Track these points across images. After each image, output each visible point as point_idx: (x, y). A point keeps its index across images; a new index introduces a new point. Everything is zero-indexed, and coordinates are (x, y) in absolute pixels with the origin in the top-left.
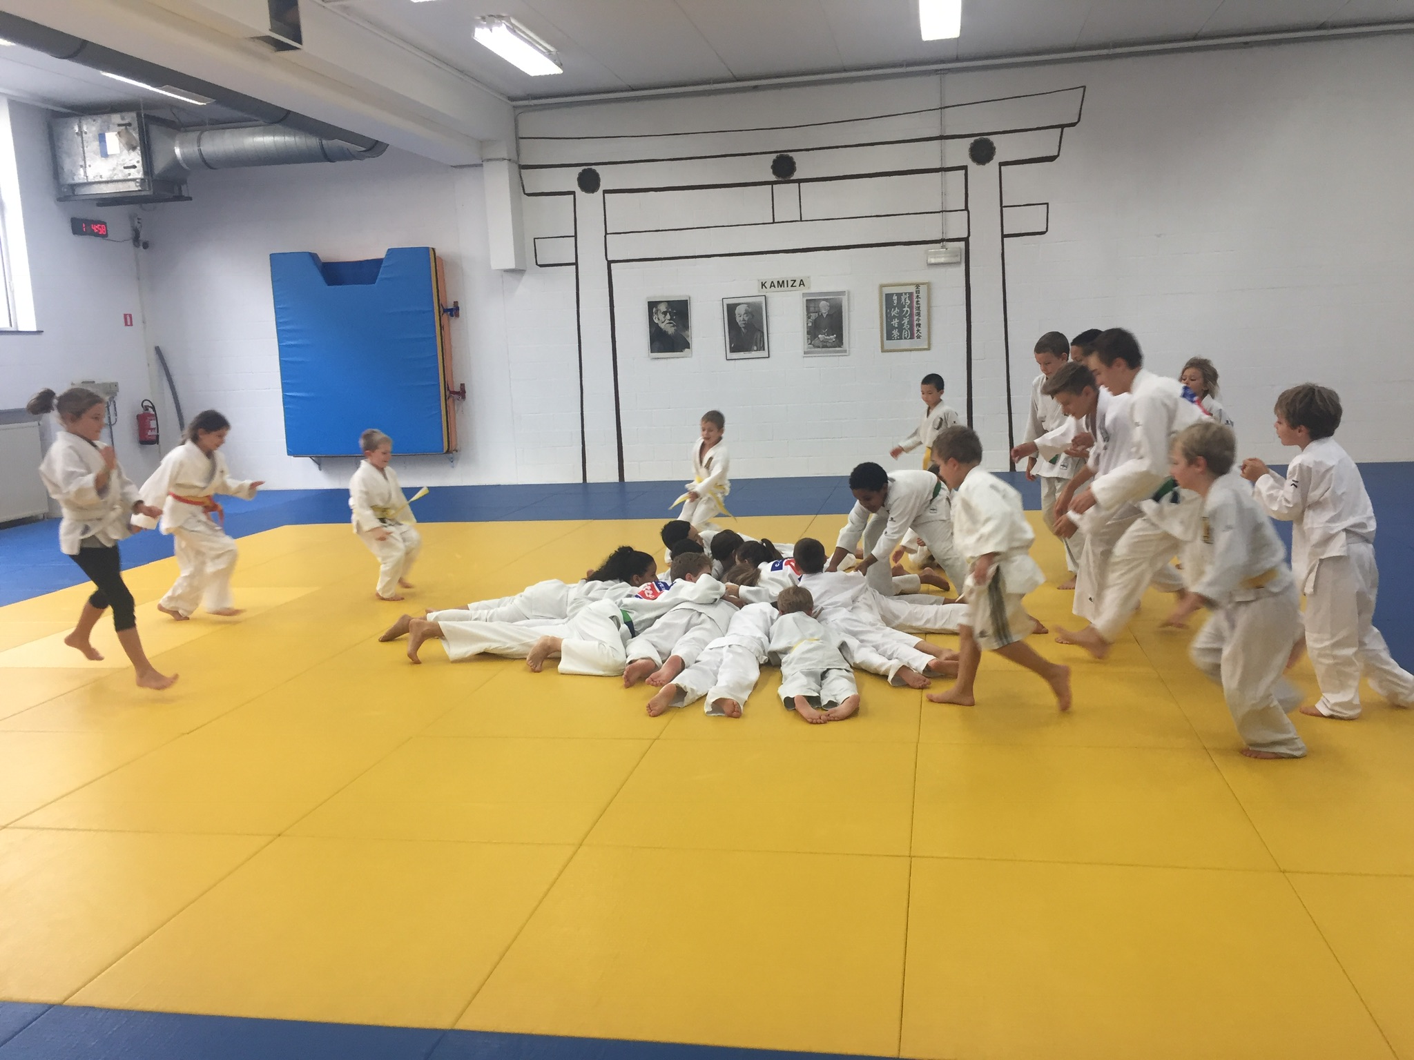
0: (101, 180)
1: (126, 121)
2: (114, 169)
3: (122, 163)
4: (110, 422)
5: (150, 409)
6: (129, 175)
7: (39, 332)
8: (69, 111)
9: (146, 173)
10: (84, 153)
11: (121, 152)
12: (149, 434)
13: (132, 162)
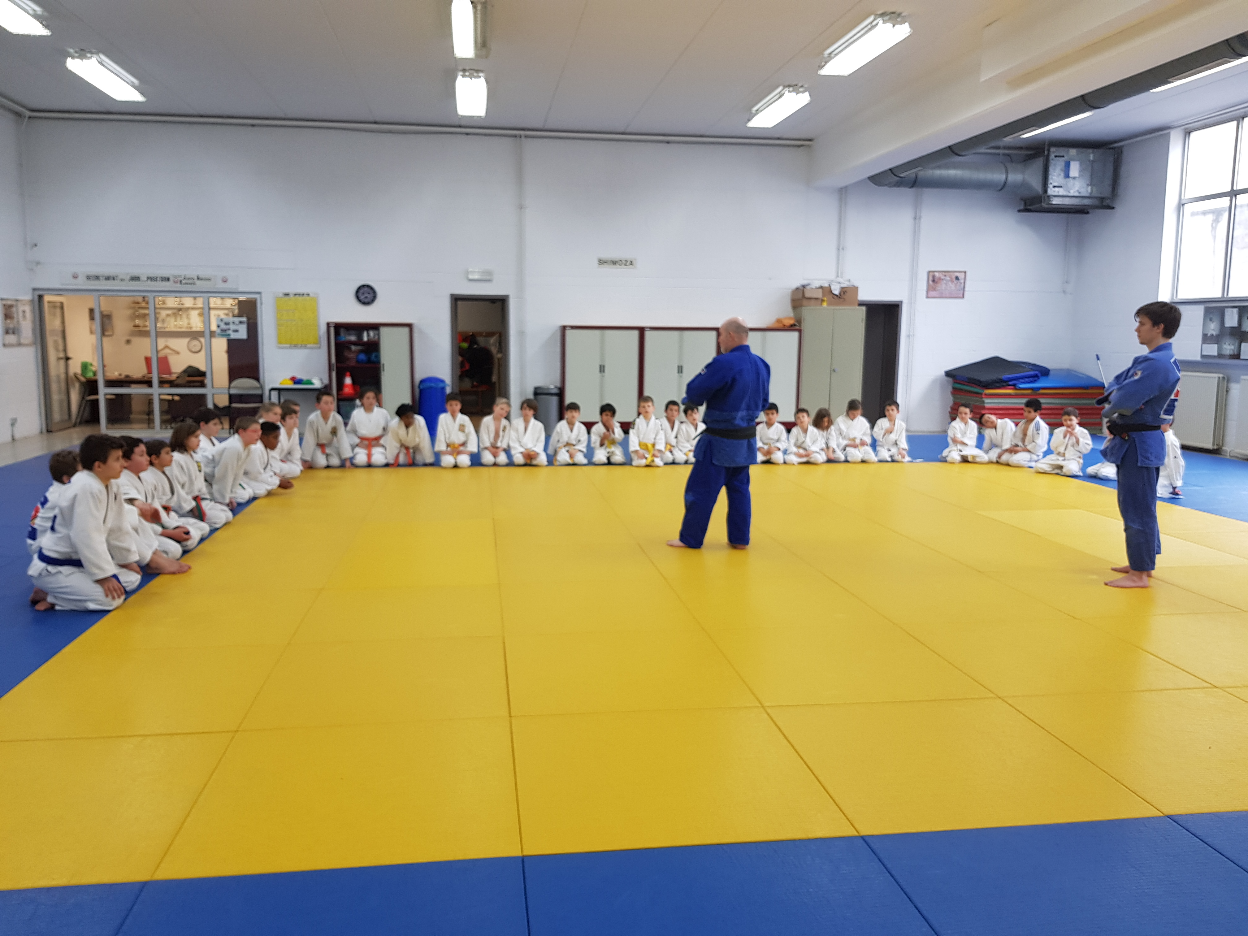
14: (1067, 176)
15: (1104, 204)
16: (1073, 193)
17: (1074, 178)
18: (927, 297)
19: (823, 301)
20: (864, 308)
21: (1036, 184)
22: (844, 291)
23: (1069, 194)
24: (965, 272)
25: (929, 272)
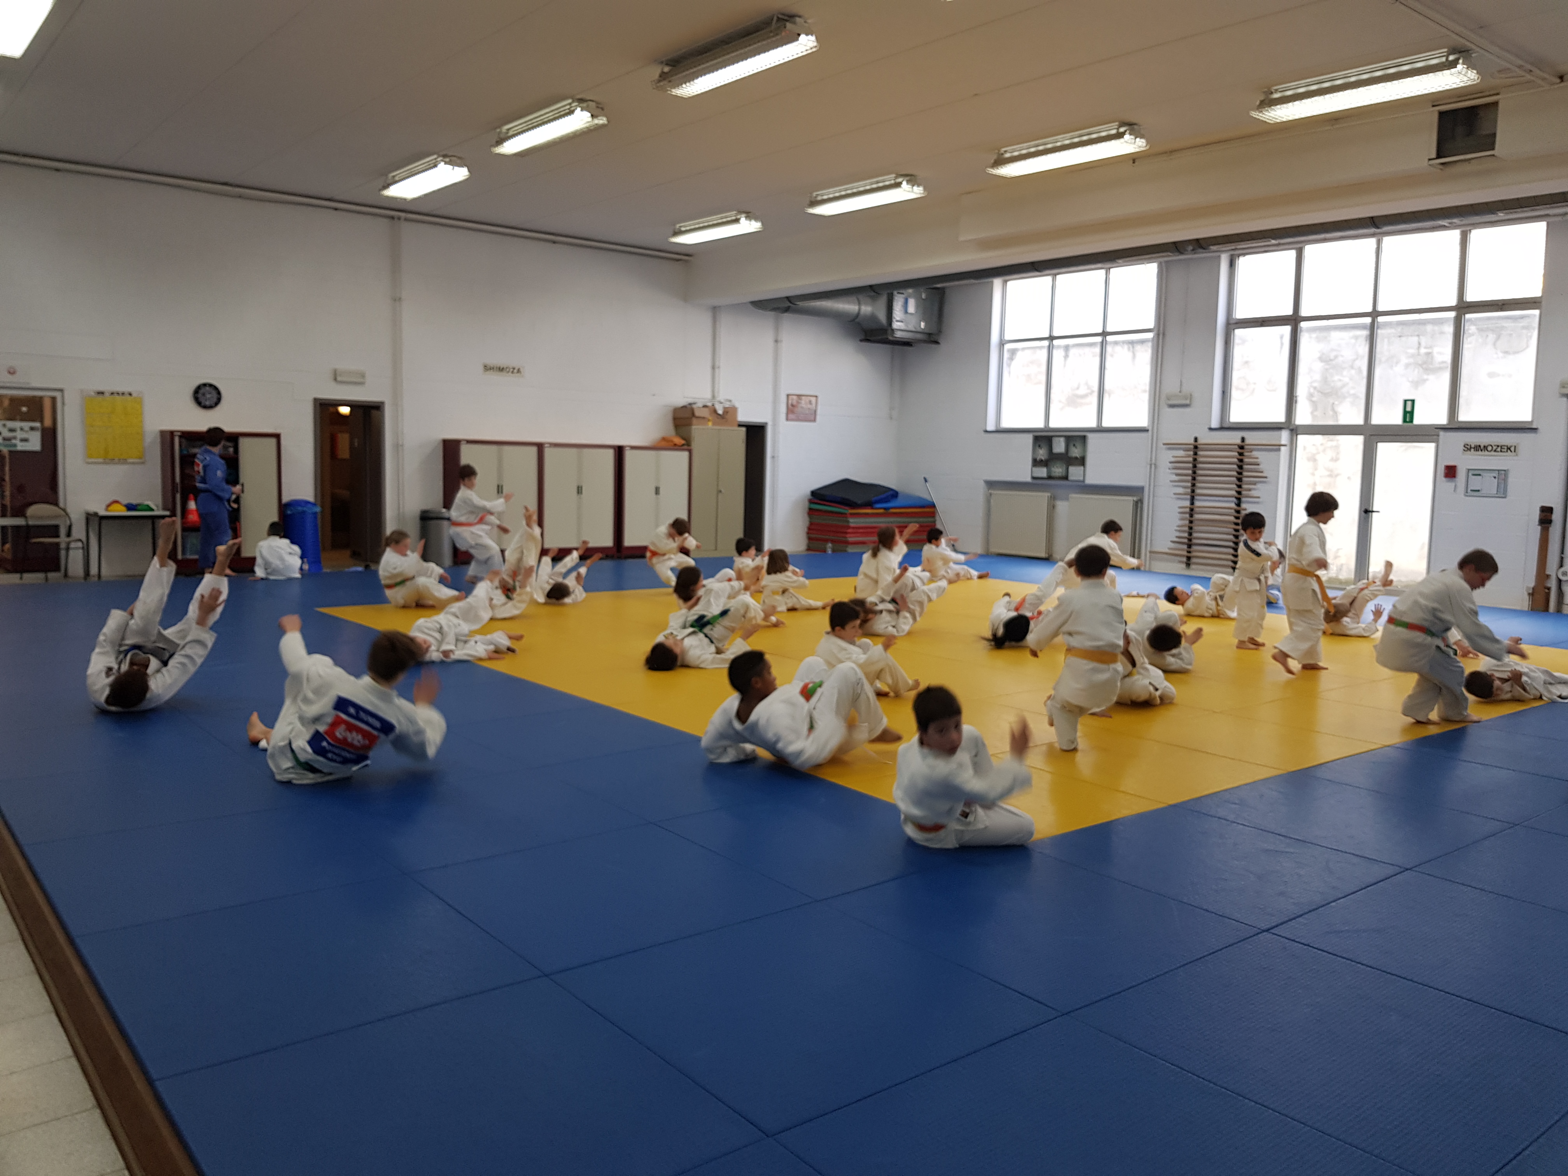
14: (906, 312)
15: (932, 339)
16: (911, 328)
17: (911, 314)
18: (787, 419)
19: (709, 420)
20: (744, 429)
21: (882, 316)
22: (726, 411)
23: (908, 329)
24: (816, 397)
25: (788, 396)
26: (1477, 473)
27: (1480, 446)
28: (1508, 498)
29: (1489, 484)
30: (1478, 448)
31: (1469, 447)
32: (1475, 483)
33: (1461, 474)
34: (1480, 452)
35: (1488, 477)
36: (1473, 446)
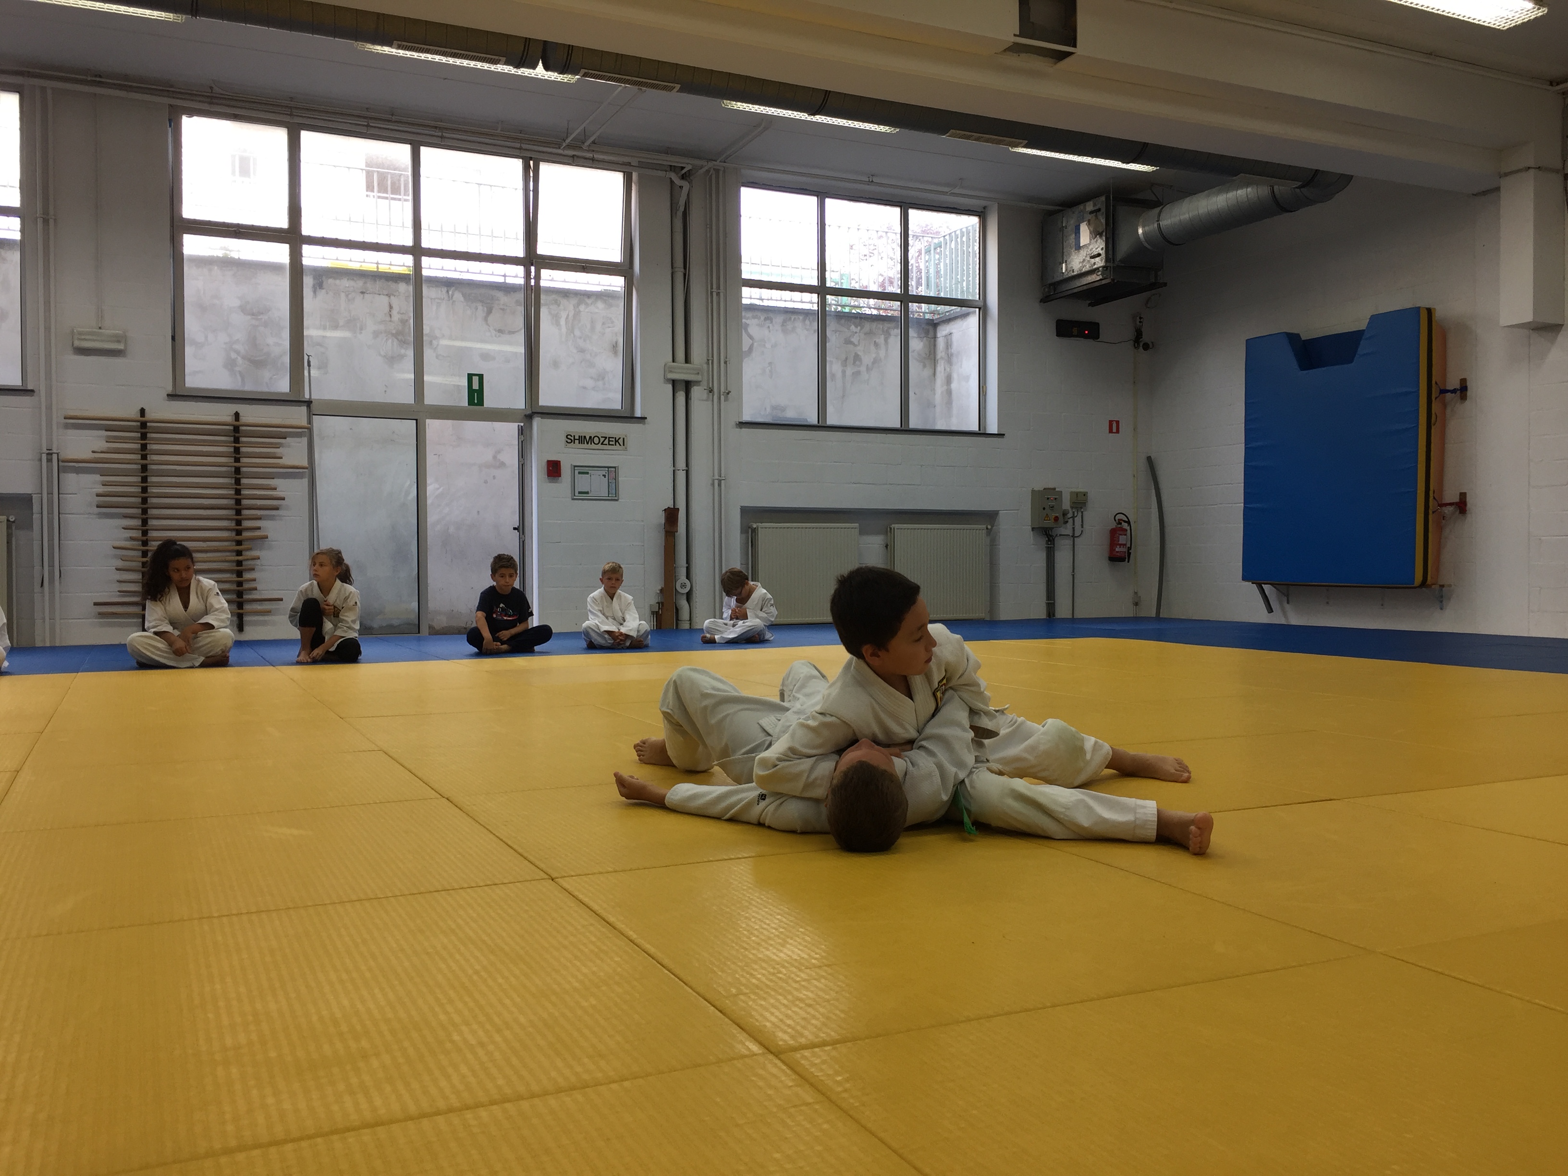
0: (1073, 274)
1: (1097, 208)
2: (1084, 260)
3: (1090, 252)
4: (1074, 534)
5: (1123, 523)
6: (1095, 264)
7: (1000, 435)
8: (1057, 208)
9: (1107, 260)
10: (1063, 249)
11: (1090, 240)
12: (1117, 550)
13: (1097, 250)
26: (583, 470)
27: (585, 437)
28: (620, 500)
29: (597, 483)
30: (582, 439)
31: (572, 438)
32: (583, 483)
33: (566, 470)
34: (585, 446)
35: (597, 475)
36: (577, 437)
